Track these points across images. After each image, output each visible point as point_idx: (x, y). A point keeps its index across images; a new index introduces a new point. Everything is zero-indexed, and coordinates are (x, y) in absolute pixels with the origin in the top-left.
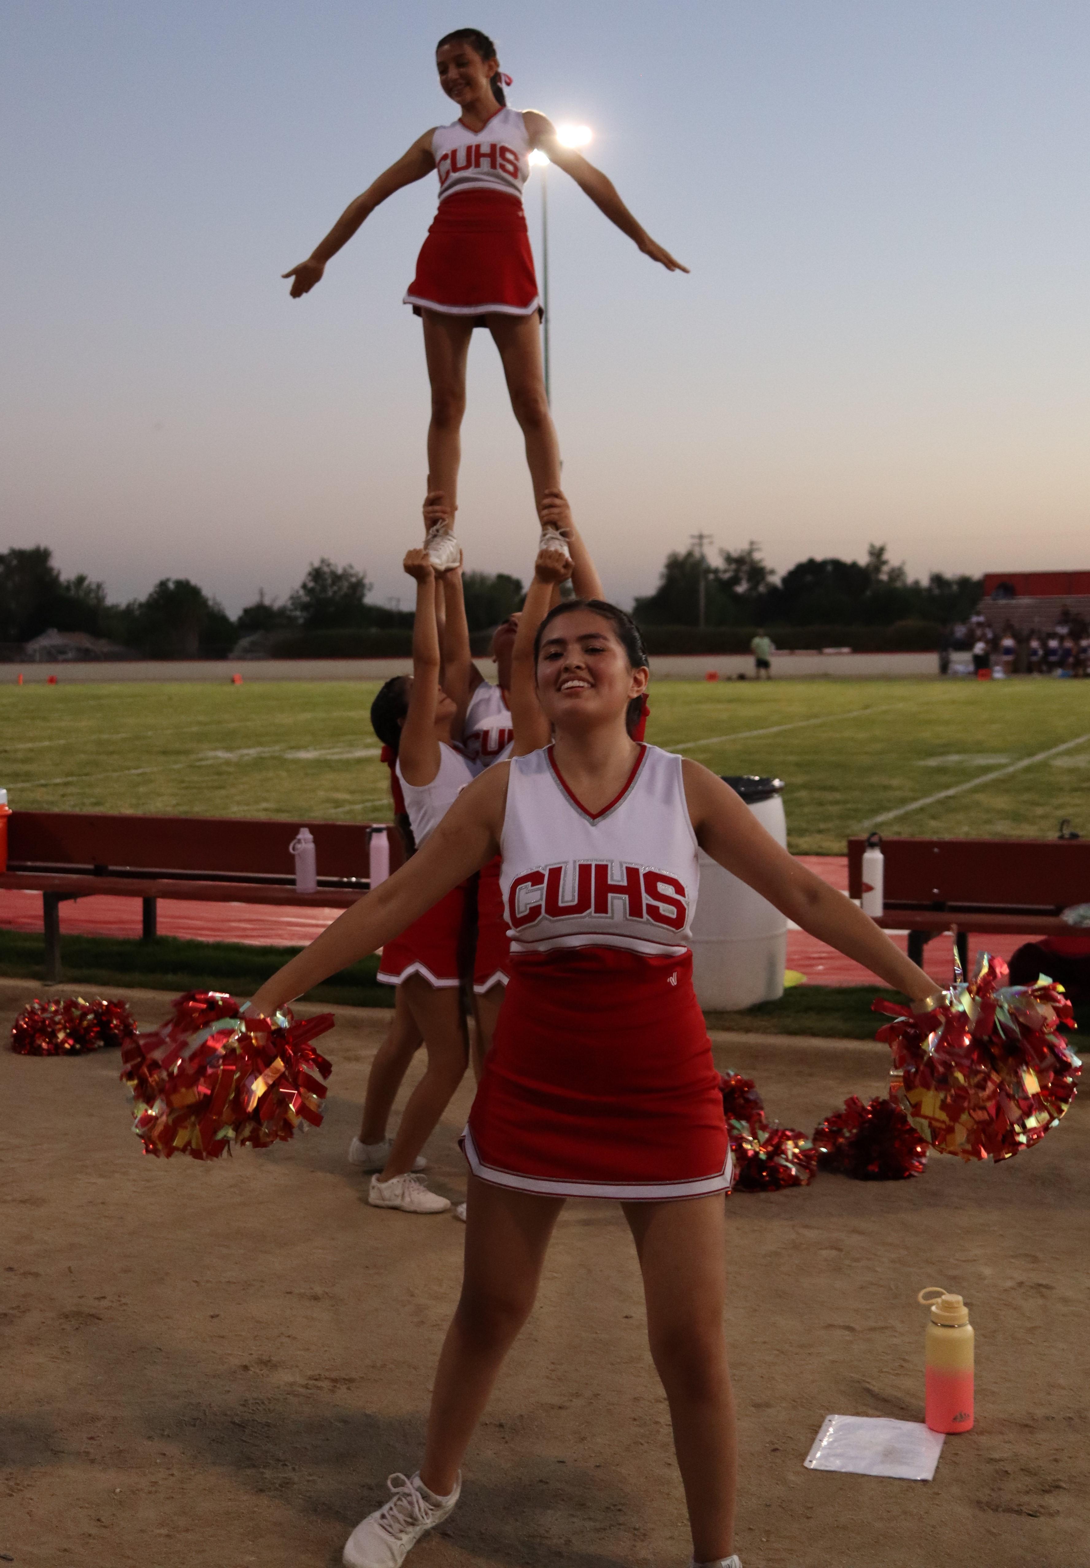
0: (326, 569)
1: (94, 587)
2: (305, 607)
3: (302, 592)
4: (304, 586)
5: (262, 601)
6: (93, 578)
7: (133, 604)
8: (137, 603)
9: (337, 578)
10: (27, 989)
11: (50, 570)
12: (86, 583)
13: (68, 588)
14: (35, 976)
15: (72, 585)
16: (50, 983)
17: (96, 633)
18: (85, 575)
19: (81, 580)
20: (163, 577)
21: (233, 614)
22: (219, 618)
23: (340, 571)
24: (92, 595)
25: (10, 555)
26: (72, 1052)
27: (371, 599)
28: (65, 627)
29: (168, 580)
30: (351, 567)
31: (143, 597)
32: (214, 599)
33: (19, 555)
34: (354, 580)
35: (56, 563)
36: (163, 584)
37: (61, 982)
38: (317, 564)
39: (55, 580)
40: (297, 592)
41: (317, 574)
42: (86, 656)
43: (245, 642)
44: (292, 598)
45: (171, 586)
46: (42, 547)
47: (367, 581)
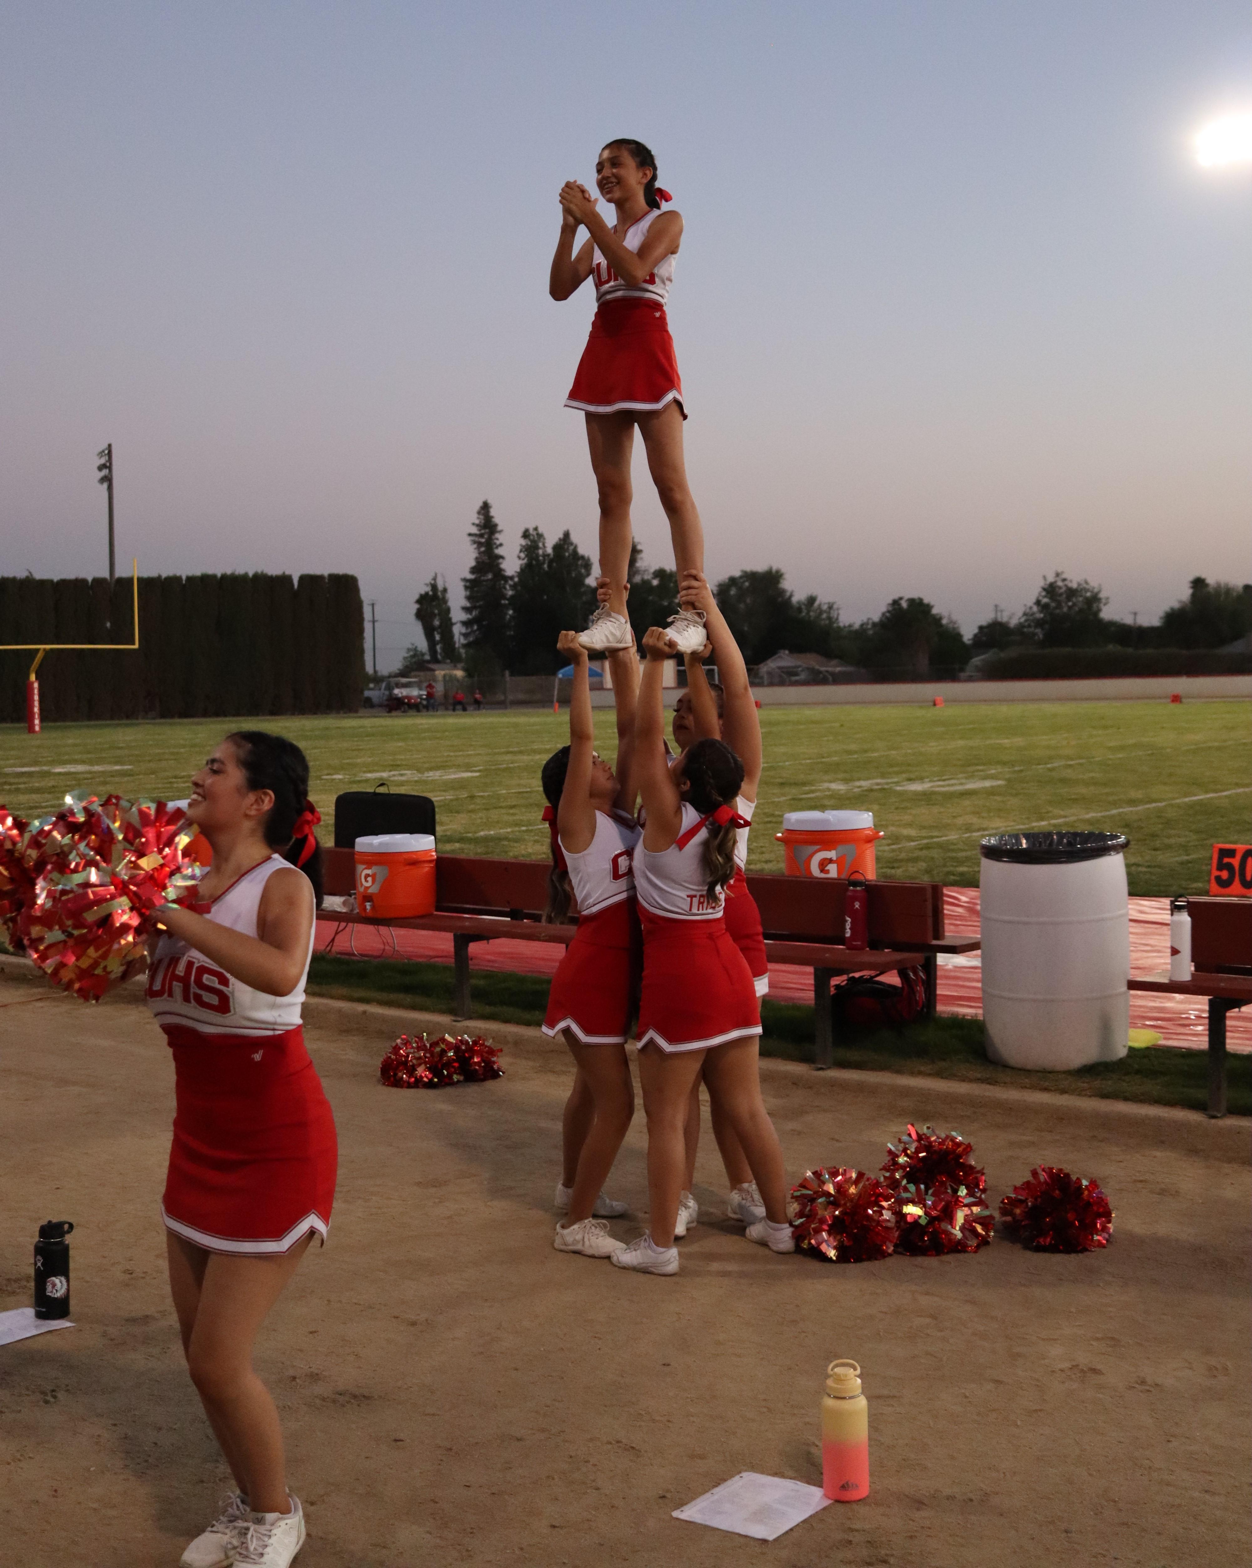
0: (1060, 583)
1: (825, 607)
2: (1039, 623)
3: (1035, 609)
4: (1038, 603)
5: (996, 618)
6: (823, 599)
7: (867, 624)
8: (870, 622)
9: (1072, 593)
10: (438, 1023)
11: (783, 591)
12: (816, 604)
13: (799, 610)
14: (452, 1012)
15: (803, 607)
16: (460, 1019)
17: (828, 654)
18: (814, 595)
19: (812, 600)
20: (896, 596)
21: (968, 633)
22: (951, 636)
23: (1074, 585)
24: (824, 616)
25: (741, 577)
26: (430, 1085)
27: (1107, 613)
28: (797, 649)
29: (901, 599)
30: (1086, 583)
31: (876, 618)
32: (949, 618)
33: (751, 577)
34: (1088, 594)
35: (787, 584)
36: (896, 603)
37: (470, 1018)
38: (1051, 579)
39: (787, 602)
40: (1031, 608)
41: (1051, 590)
42: (817, 679)
43: (977, 661)
44: (1025, 614)
45: (904, 604)
46: (774, 569)
47: (1102, 595)
